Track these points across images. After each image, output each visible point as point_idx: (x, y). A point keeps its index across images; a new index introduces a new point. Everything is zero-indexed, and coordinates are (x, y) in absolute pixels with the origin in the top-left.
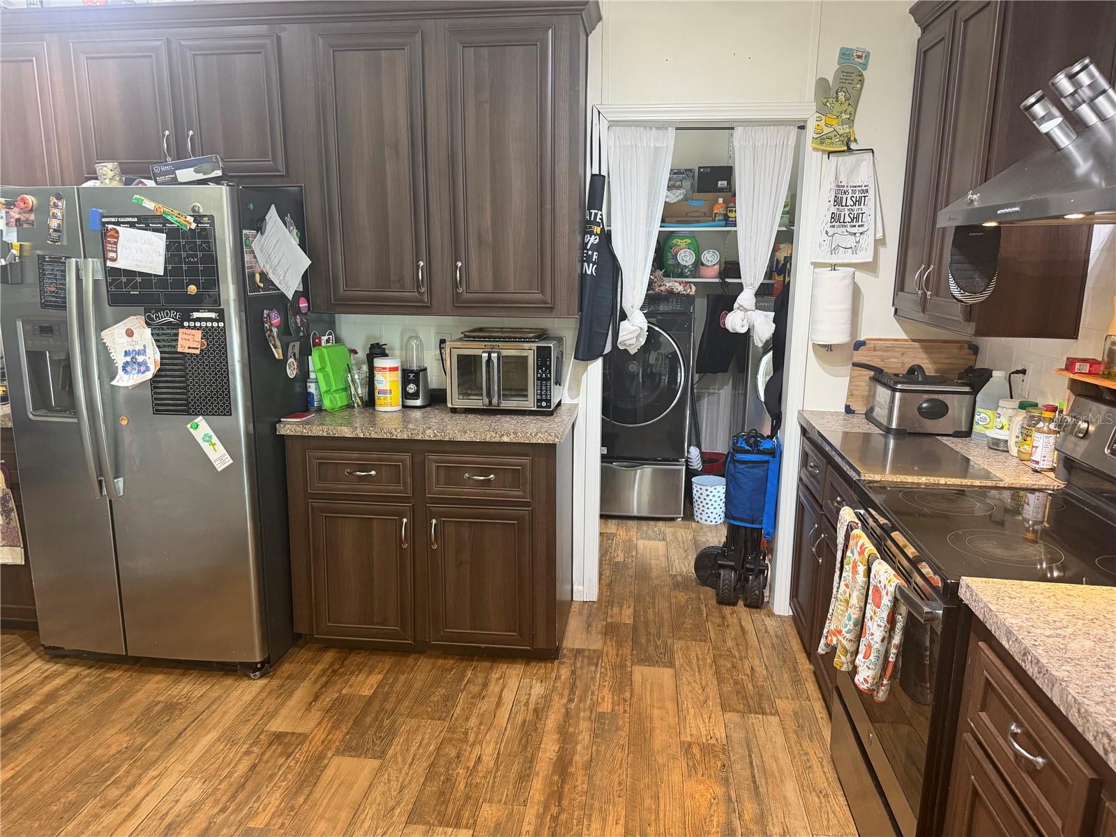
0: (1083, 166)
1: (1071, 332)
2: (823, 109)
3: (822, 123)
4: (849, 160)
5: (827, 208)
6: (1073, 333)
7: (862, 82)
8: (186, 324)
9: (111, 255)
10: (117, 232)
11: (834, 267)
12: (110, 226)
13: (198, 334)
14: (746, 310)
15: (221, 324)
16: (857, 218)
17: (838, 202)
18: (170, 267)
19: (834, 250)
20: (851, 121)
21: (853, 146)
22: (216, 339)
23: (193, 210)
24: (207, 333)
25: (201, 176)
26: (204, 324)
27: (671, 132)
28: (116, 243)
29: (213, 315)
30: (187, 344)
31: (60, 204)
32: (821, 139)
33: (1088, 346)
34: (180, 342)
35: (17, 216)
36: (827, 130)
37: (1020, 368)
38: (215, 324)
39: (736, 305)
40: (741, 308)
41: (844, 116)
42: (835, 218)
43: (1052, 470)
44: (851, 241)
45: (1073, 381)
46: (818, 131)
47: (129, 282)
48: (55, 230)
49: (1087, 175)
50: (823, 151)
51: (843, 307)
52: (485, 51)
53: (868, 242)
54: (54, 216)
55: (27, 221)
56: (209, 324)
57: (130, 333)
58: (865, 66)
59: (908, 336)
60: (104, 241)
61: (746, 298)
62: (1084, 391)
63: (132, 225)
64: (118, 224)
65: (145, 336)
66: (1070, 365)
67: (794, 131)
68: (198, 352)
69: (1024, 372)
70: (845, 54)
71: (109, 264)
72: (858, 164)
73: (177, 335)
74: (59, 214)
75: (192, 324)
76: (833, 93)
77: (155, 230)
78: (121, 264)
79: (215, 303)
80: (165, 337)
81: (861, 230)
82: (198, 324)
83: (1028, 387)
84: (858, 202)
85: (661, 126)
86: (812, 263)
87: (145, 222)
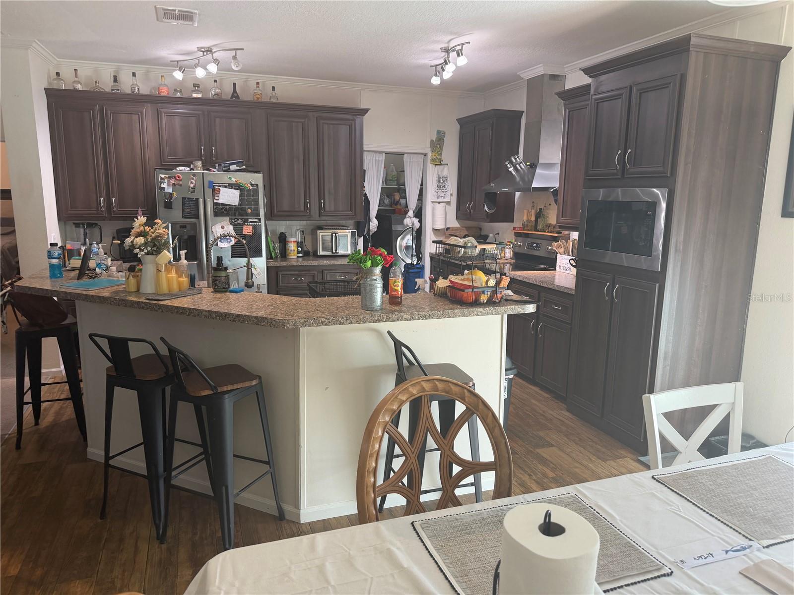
0: (518, 179)
1: (511, 220)
2: (433, 150)
3: (433, 155)
4: (441, 167)
5: (435, 184)
6: (513, 222)
7: (444, 141)
8: (246, 224)
9: (216, 198)
10: (220, 189)
11: (439, 203)
12: (216, 187)
13: (251, 228)
14: (411, 218)
15: (260, 224)
16: (444, 187)
17: (439, 181)
18: (240, 203)
19: (438, 198)
20: (441, 154)
21: (442, 163)
22: (256, 229)
23: (250, 182)
24: (254, 227)
25: (238, 168)
26: (253, 224)
27: (384, 155)
28: (219, 194)
29: (257, 220)
30: (247, 231)
31: (194, 178)
32: (433, 160)
33: (517, 223)
34: (244, 230)
35: (173, 182)
36: (434, 157)
37: (497, 233)
38: (257, 224)
39: (407, 216)
40: (410, 217)
41: (439, 153)
42: (438, 186)
43: (511, 258)
44: (442, 194)
45: (515, 232)
46: (432, 157)
47: (223, 208)
48: (192, 188)
49: (519, 182)
50: (433, 164)
51: (443, 216)
52: (331, 126)
53: (448, 194)
54: (192, 183)
55: (178, 184)
56: (255, 224)
57: (223, 227)
58: (444, 136)
59: (460, 225)
60: (215, 192)
61: (411, 213)
62: (518, 235)
63: (226, 187)
64: (220, 186)
65: (230, 229)
66: (514, 228)
67: (423, 156)
68: (251, 234)
69: (498, 234)
70: (439, 132)
71: (215, 201)
72: (443, 169)
73: (243, 228)
74: (194, 182)
75: (249, 224)
76: (436, 145)
77: (235, 189)
78: (221, 201)
79: (257, 215)
80: (238, 229)
81: (446, 190)
82: (251, 224)
83: (500, 238)
84: (444, 181)
85: (380, 152)
86: (431, 202)
87: (231, 186)
